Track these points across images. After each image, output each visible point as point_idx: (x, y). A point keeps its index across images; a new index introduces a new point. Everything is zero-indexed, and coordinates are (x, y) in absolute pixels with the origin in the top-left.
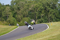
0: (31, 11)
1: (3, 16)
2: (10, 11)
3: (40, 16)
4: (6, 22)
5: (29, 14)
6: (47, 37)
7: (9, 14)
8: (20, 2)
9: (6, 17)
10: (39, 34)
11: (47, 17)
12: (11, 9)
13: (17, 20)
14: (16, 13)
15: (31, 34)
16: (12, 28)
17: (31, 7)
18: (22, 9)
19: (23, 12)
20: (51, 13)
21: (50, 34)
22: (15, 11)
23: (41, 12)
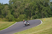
0: (26, 9)
1: (3, 13)
2: (8, 9)
3: (35, 13)
4: (5, 19)
5: (25, 12)
6: (41, 31)
7: (8, 12)
8: (17, 1)
9: (5, 15)
10: (34, 28)
11: (41, 14)
12: (9, 8)
13: (14, 17)
14: (13, 11)
15: (27, 29)
16: (10, 23)
17: (26, 5)
18: (19, 8)
19: (20, 10)
20: (44, 10)
21: (43, 28)
22: (13, 9)
23: (35, 9)
